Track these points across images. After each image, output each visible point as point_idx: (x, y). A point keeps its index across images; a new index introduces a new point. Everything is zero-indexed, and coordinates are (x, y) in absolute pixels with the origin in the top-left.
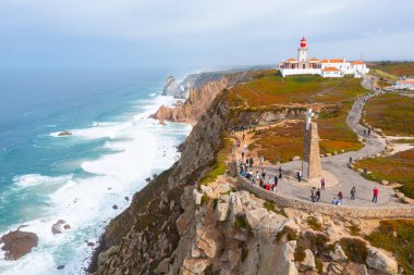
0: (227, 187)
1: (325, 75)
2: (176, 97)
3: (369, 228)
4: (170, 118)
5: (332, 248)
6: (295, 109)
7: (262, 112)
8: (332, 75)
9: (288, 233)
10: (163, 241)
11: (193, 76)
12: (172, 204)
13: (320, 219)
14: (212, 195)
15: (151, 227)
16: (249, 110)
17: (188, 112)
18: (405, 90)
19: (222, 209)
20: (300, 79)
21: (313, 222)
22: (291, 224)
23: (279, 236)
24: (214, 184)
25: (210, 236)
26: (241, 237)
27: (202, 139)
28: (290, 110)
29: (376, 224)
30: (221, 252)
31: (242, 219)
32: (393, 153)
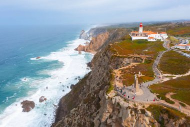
0: (114, 94)
1: (149, 40)
2: (85, 40)
3: (147, 106)
4: (84, 50)
5: (138, 111)
6: (136, 57)
7: (124, 58)
8: (152, 40)
9: (129, 107)
10: (93, 107)
11: (93, 29)
12: (96, 95)
13: (136, 104)
14: (110, 97)
15: (89, 102)
16: (119, 57)
17: (91, 47)
18: (178, 49)
19: (114, 101)
20: (139, 41)
21: (135, 105)
22: (130, 105)
23: (127, 108)
24: (111, 93)
25: (110, 107)
26: (118, 108)
27: (100, 65)
28: (134, 57)
29: (148, 105)
30: (113, 111)
31: (118, 104)
32: (163, 82)
